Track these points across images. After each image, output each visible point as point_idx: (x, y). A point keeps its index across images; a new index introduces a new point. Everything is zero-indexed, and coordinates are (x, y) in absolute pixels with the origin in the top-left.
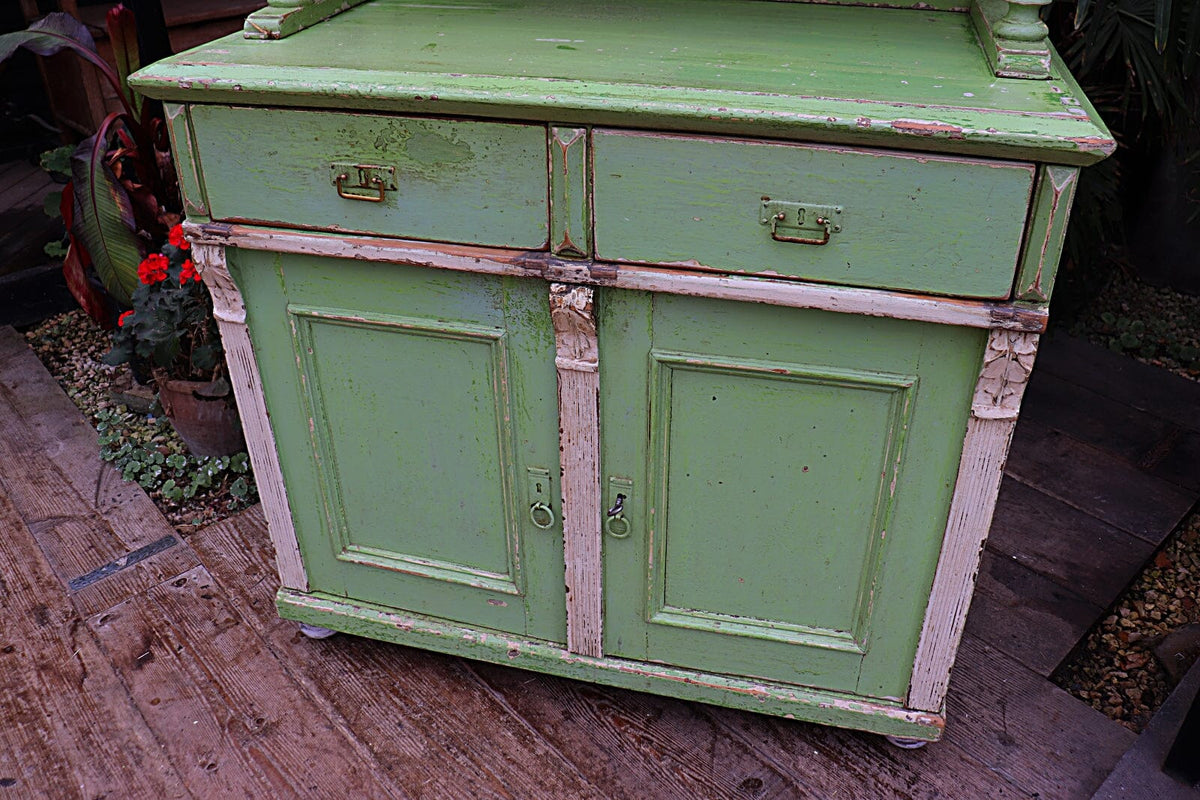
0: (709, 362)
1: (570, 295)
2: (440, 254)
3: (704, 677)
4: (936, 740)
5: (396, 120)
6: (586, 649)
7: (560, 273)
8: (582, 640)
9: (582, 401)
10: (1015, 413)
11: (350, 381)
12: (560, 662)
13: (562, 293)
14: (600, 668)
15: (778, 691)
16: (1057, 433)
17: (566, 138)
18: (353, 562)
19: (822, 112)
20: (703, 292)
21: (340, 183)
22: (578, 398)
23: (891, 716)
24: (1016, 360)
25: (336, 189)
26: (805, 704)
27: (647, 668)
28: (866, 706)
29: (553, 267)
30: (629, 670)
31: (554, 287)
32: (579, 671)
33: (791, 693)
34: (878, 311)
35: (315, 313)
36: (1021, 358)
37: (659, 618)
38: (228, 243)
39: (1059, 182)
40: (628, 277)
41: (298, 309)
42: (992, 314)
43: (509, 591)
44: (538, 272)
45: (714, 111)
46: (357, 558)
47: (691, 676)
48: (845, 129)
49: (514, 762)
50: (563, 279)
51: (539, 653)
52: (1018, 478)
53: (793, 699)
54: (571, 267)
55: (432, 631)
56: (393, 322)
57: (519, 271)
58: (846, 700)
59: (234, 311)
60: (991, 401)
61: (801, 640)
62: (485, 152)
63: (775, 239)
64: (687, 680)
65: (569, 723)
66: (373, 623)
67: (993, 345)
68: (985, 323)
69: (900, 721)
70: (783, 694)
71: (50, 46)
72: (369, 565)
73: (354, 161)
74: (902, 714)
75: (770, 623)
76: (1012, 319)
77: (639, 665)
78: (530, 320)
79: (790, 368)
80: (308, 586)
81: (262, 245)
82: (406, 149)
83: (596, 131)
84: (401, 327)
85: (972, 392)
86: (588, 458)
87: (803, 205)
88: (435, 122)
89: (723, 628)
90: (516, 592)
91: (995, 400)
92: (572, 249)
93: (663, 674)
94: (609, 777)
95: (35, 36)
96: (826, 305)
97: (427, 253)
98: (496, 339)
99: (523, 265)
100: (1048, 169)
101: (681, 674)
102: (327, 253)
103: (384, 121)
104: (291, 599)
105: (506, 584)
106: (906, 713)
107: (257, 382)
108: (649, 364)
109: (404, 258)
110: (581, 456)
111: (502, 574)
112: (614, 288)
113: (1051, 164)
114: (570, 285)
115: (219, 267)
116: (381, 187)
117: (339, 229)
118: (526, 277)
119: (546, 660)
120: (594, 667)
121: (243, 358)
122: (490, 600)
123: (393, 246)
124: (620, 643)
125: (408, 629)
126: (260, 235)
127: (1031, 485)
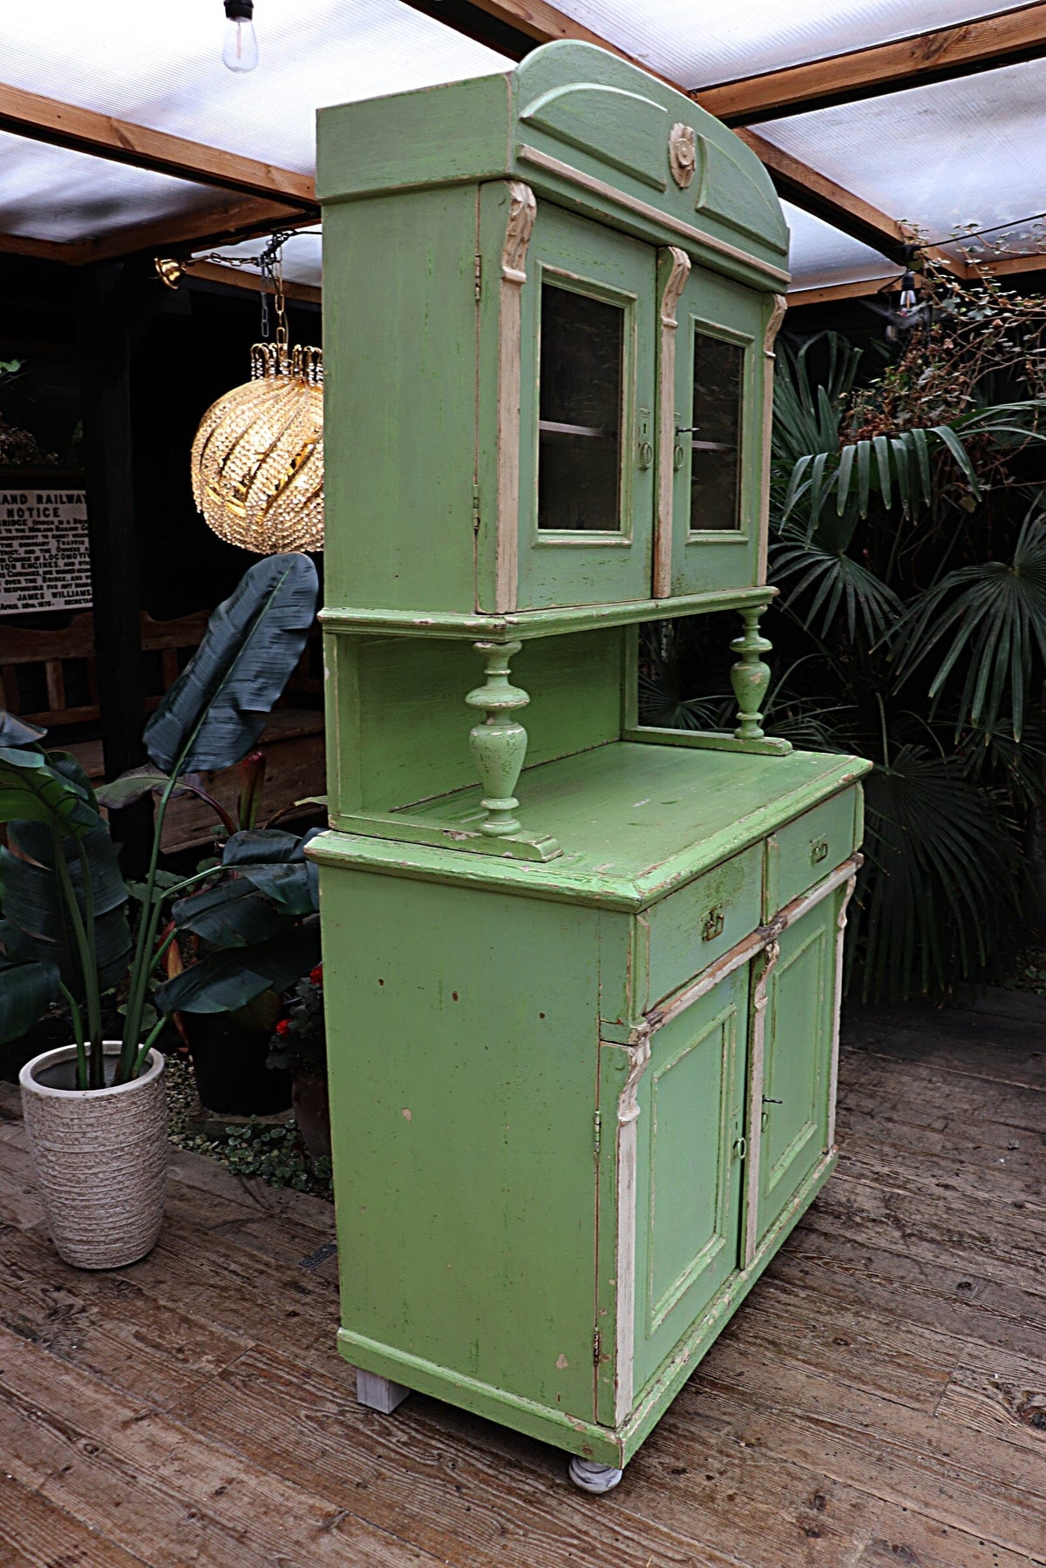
16: (1036, 1055)
49: (789, 1305)
52: (1026, 1086)
65: (808, 1276)
94: (864, 1300)
127: (1038, 1088)
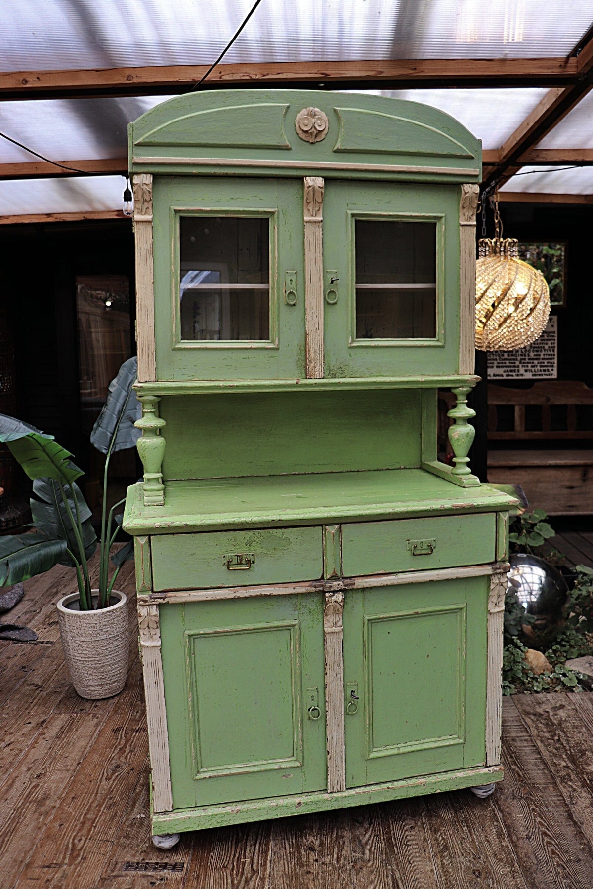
0: (388, 616)
1: (335, 596)
2: (276, 588)
3: (396, 783)
4: (502, 779)
5: (256, 532)
6: (338, 787)
7: (331, 587)
8: (335, 781)
9: (336, 647)
10: (503, 608)
11: (213, 666)
12: (325, 801)
13: (331, 596)
14: (346, 797)
15: (430, 778)
17: (331, 530)
18: (205, 778)
19: (427, 505)
20: (389, 583)
21: (229, 564)
22: (334, 645)
23: (482, 773)
24: (502, 585)
25: (225, 567)
26: (445, 780)
27: (368, 789)
28: (470, 772)
29: (328, 585)
30: (360, 793)
31: (327, 595)
32: (334, 803)
33: (436, 777)
34: (454, 577)
35: (201, 632)
36: (503, 584)
37: (372, 755)
38: (164, 602)
39: (505, 517)
40: (360, 583)
41: (191, 632)
42: (492, 568)
43: (296, 765)
44: (321, 589)
45: (391, 510)
46: (207, 775)
47: (390, 785)
48: (437, 510)
50: (332, 589)
51: (313, 800)
53: (438, 780)
54: (335, 583)
55: (252, 808)
56: (244, 628)
57: (313, 589)
58: (460, 772)
59: (153, 640)
60: (494, 605)
61: (436, 745)
62: (296, 540)
63: (414, 555)
64: (389, 788)
66: (217, 815)
67: (493, 581)
68: (490, 573)
69: (486, 774)
70: (433, 779)
72: (215, 777)
73: (234, 553)
74: (486, 770)
75: (421, 741)
76: (499, 569)
77: (364, 788)
78: (310, 613)
79: (420, 611)
80: (173, 807)
81: (184, 600)
82: (260, 544)
83: (343, 525)
84: (248, 630)
85: (487, 603)
86: (339, 676)
87: (422, 540)
88: (275, 531)
89: (402, 750)
90: (299, 764)
91: (496, 604)
92: (336, 576)
93: (376, 788)
96: (435, 578)
97: (270, 589)
98: (294, 626)
99: (315, 587)
100: (500, 513)
101: (385, 786)
102: (218, 598)
103: (251, 533)
104: (162, 818)
105: (292, 762)
106: (487, 769)
107: (161, 678)
108: (363, 623)
109: (259, 594)
110: (335, 675)
111: (289, 757)
112: (353, 588)
113: (501, 511)
114: (334, 592)
115: (155, 616)
116: (248, 562)
117: (224, 586)
118: (316, 592)
119: (317, 802)
120: (342, 797)
121: (155, 666)
122: (283, 776)
123: (253, 589)
124: (353, 778)
125: (238, 811)
126: (184, 595)
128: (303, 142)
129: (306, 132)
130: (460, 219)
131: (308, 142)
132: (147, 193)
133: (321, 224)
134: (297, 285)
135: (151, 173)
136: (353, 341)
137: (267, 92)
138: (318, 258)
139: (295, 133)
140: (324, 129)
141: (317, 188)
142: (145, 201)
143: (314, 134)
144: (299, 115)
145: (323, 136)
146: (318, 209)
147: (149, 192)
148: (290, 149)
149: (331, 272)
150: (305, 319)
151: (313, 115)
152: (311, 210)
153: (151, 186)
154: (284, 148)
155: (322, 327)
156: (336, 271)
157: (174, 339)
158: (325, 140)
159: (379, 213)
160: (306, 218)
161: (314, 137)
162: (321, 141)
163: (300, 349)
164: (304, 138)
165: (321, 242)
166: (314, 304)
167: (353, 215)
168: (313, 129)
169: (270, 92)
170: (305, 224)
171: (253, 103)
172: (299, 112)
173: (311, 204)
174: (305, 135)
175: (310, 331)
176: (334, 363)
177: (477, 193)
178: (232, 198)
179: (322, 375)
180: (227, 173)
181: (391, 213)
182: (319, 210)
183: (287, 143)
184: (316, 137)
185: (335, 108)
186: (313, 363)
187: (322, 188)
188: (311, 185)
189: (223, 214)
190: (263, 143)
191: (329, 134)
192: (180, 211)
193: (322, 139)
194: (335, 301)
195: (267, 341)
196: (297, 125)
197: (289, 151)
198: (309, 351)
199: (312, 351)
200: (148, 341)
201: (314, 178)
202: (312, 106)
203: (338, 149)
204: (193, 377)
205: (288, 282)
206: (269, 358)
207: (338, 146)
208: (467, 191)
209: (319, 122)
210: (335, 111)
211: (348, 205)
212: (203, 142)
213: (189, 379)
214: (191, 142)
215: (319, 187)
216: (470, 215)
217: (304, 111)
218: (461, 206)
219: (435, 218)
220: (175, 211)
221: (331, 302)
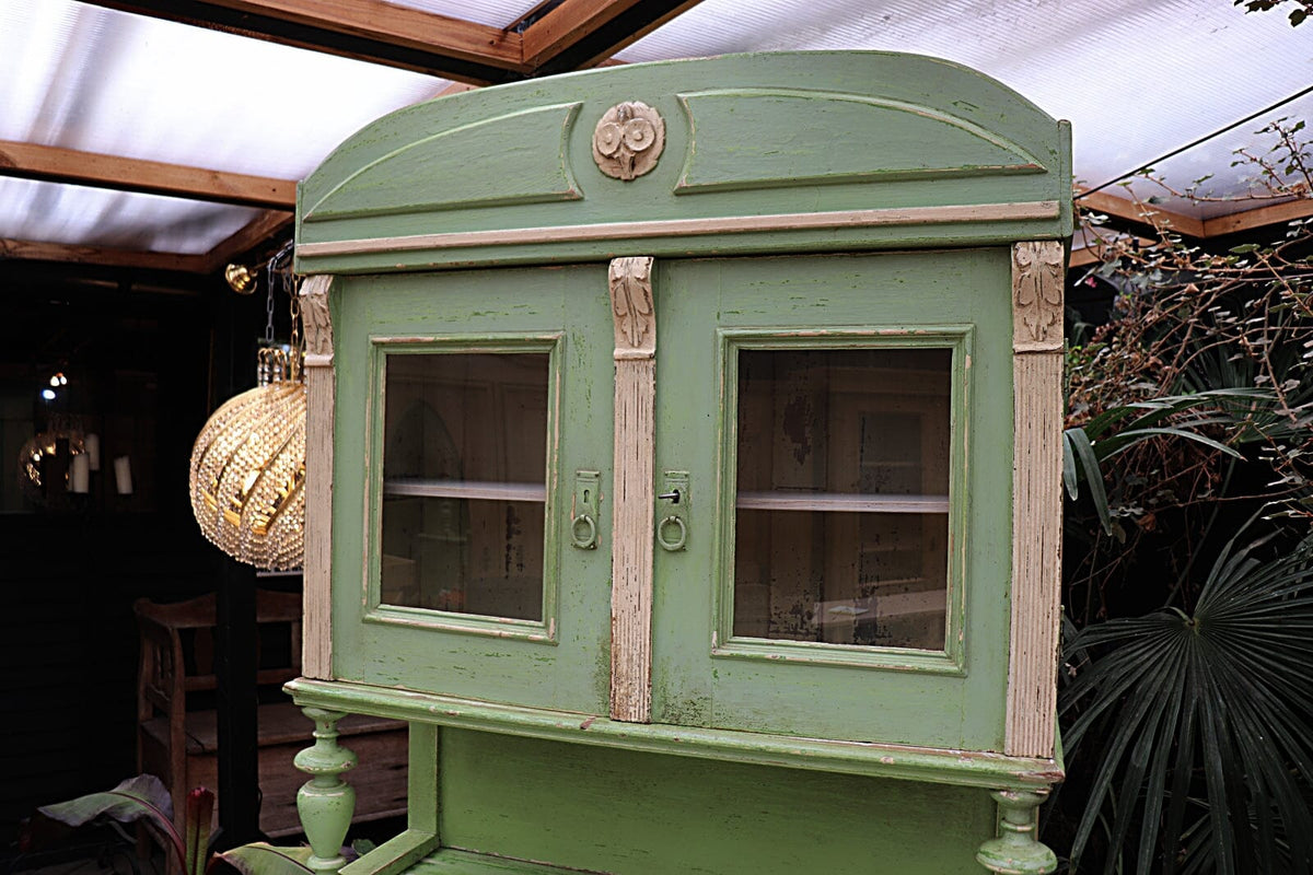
71: (131, 813)
95: (122, 799)
128: (610, 181)
129: (610, 157)
130: (1016, 335)
131: (619, 178)
132: (320, 311)
133: (653, 362)
134: (599, 502)
135: (329, 274)
136: (722, 642)
137: (538, 84)
138: (642, 444)
139: (593, 163)
140: (652, 145)
141: (632, 282)
142: (318, 327)
143: (627, 161)
144: (601, 123)
145: (650, 162)
146: (644, 329)
147: (323, 311)
148: (580, 199)
149: (673, 476)
150: (611, 583)
151: (628, 116)
152: (629, 333)
153: (324, 298)
154: (566, 198)
155: (646, 605)
156: (685, 473)
157: (364, 601)
158: (658, 169)
159: (794, 332)
160: (618, 352)
161: (627, 168)
162: (651, 171)
163: (603, 649)
164: (608, 172)
165: (651, 405)
166: (630, 550)
167: (730, 339)
168: (622, 150)
169: (544, 81)
170: (616, 363)
171: (509, 111)
172: (602, 116)
173: (629, 317)
174: (611, 163)
175: (620, 613)
176: (677, 691)
177: (1056, 266)
178: (477, 314)
179: (645, 716)
180: (457, 264)
181: (824, 331)
182: (647, 331)
183: (572, 187)
184: (633, 166)
185: (679, 95)
186: (625, 685)
187: (644, 280)
188: (619, 276)
189: (461, 346)
190: (523, 193)
191: (665, 156)
192: (383, 344)
193: (647, 169)
194: (679, 545)
195: (537, 624)
196: (594, 146)
197: (577, 205)
198: (616, 656)
199: (623, 658)
200: (320, 600)
201: (631, 259)
202: (629, 99)
203: (681, 188)
204: (396, 682)
205: (581, 496)
206: (537, 662)
207: (683, 181)
208: (1024, 263)
209: (636, 132)
210: (679, 100)
211: (718, 317)
212: (411, 204)
213: (388, 684)
214: (391, 206)
215: (638, 279)
216: (1044, 325)
217: (612, 113)
218: (1014, 301)
219: (945, 336)
220: (374, 343)
221: (669, 546)
